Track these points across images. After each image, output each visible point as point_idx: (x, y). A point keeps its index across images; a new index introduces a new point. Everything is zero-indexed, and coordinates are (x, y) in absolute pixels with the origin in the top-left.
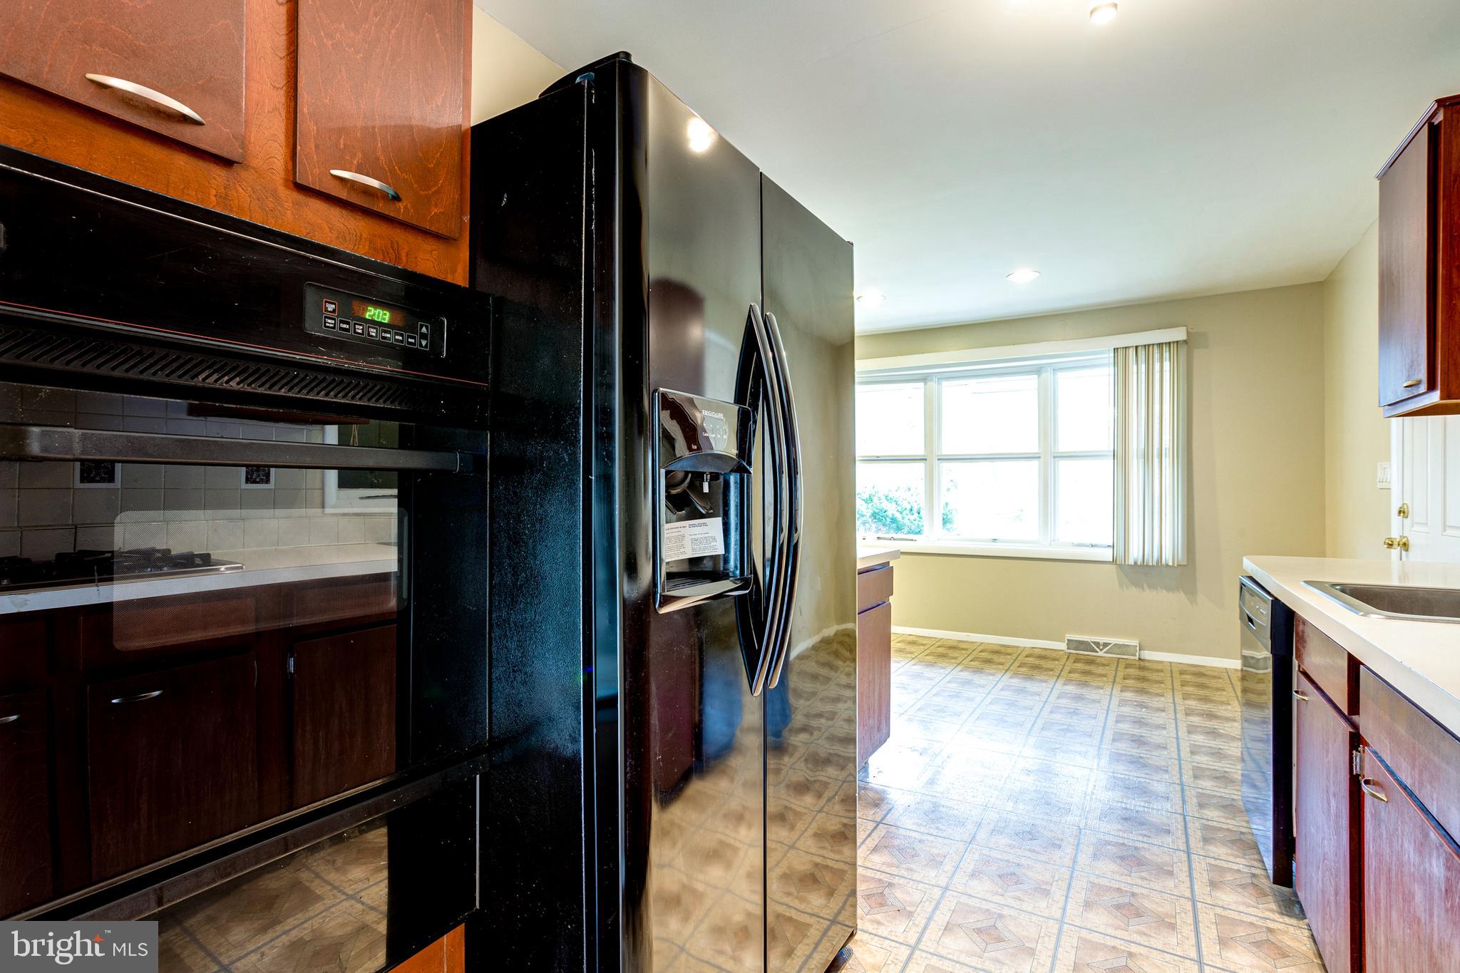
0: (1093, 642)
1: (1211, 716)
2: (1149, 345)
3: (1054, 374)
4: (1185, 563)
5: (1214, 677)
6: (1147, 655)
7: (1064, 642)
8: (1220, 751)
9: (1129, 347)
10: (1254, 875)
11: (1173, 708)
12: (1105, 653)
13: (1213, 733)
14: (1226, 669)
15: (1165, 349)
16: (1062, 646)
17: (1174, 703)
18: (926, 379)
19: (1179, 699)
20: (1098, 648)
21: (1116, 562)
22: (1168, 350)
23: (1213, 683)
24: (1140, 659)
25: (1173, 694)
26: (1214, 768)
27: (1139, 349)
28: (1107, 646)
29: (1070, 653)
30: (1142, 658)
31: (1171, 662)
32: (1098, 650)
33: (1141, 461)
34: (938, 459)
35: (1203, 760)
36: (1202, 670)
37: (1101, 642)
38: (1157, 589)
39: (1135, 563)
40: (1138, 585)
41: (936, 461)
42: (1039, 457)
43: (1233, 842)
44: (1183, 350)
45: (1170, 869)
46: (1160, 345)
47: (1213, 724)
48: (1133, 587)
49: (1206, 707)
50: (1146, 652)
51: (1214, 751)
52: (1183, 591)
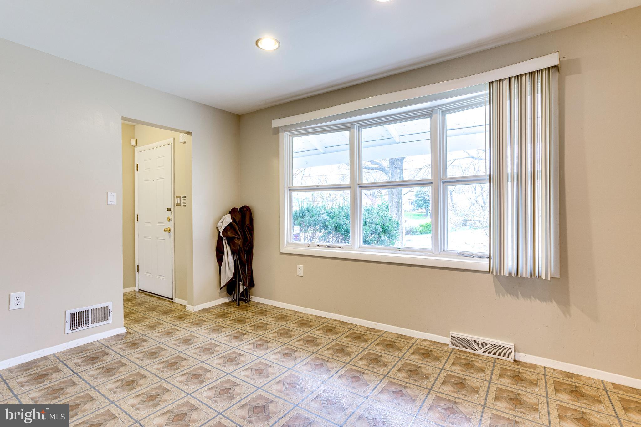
0: (473, 340)
2: (521, 75)
3: (442, 115)
4: (558, 276)
6: (522, 357)
7: (448, 337)
9: (502, 80)
12: (483, 352)
15: (537, 78)
16: (447, 341)
18: (350, 128)
20: (478, 346)
21: (492, 272)
22: (540, 78)
24: (515, 361)
27: (512, 80)
28: (485, 346)
29: (453, 349)
30: (517, 359)
31: (544, 367)
32: (477, 349)
33: (515, 183)
34: (360, 187)
37: (480, 341)
38: (530, 298)
39: (510, 274)
40: (513, 293)
41: (357, 189)
42: (432, 183)
44: (555, 77)
46: (531, 74)
48: (509, 295)
50: (520, 354)
52: (556, 302)
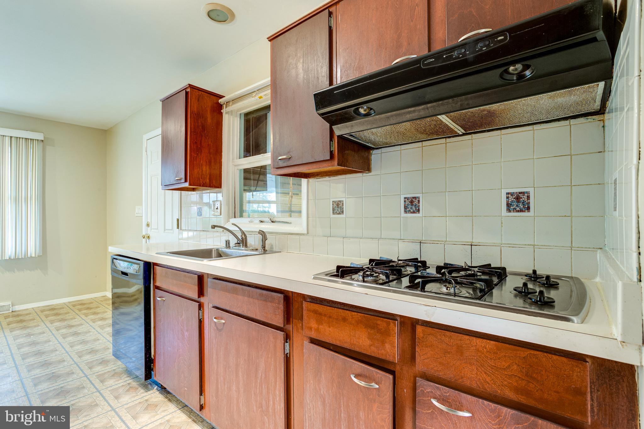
1: (70, 326)
5: (61, 308)
8: (84, 340)
10: (129, 384)
11: (48, 330)
13: (76, 334)
14: (64, 303)
17: (47, 327)
19: (49, 324)
23: (62, 311)
25: (44, 323)
26: (85, 349)
35: (79, 348)
36: (53, 307)
43: (113, 376)
45: (82, 386)
47: (73, 330)
49: (65, 323)
51: (81, 342)
